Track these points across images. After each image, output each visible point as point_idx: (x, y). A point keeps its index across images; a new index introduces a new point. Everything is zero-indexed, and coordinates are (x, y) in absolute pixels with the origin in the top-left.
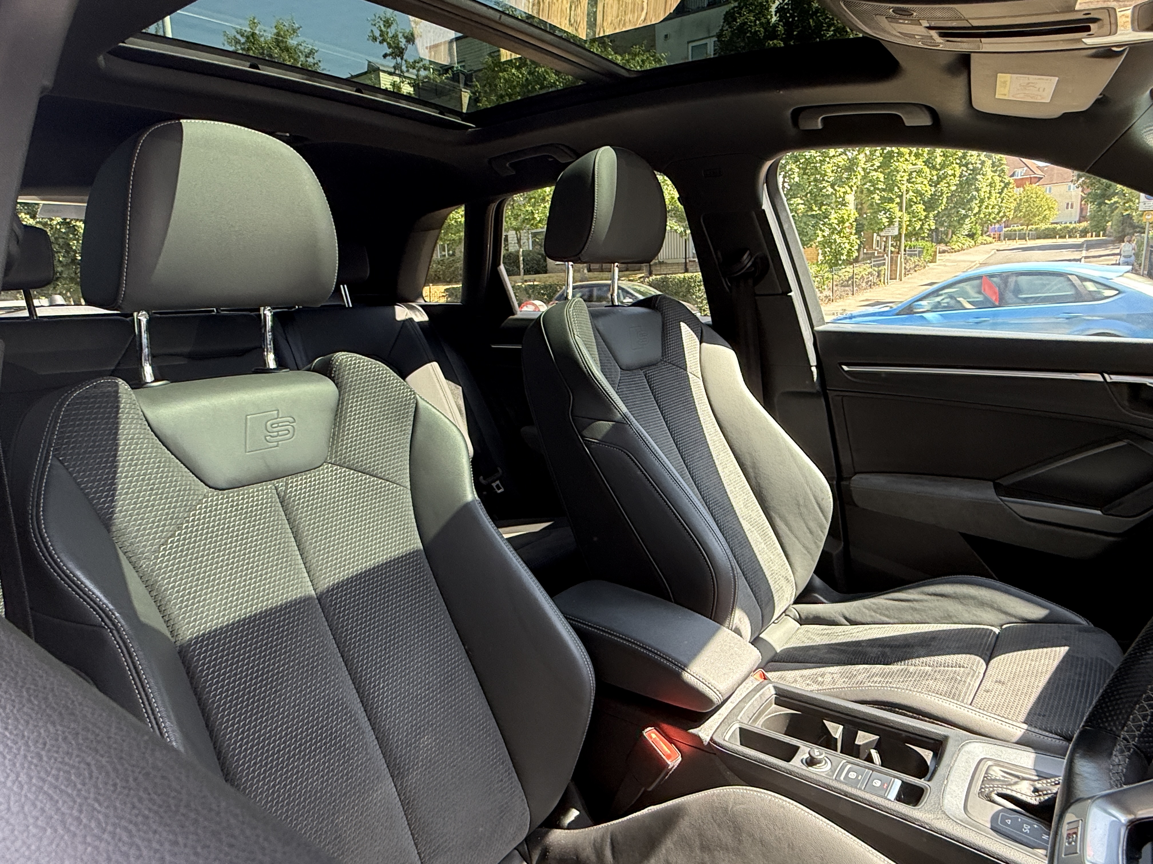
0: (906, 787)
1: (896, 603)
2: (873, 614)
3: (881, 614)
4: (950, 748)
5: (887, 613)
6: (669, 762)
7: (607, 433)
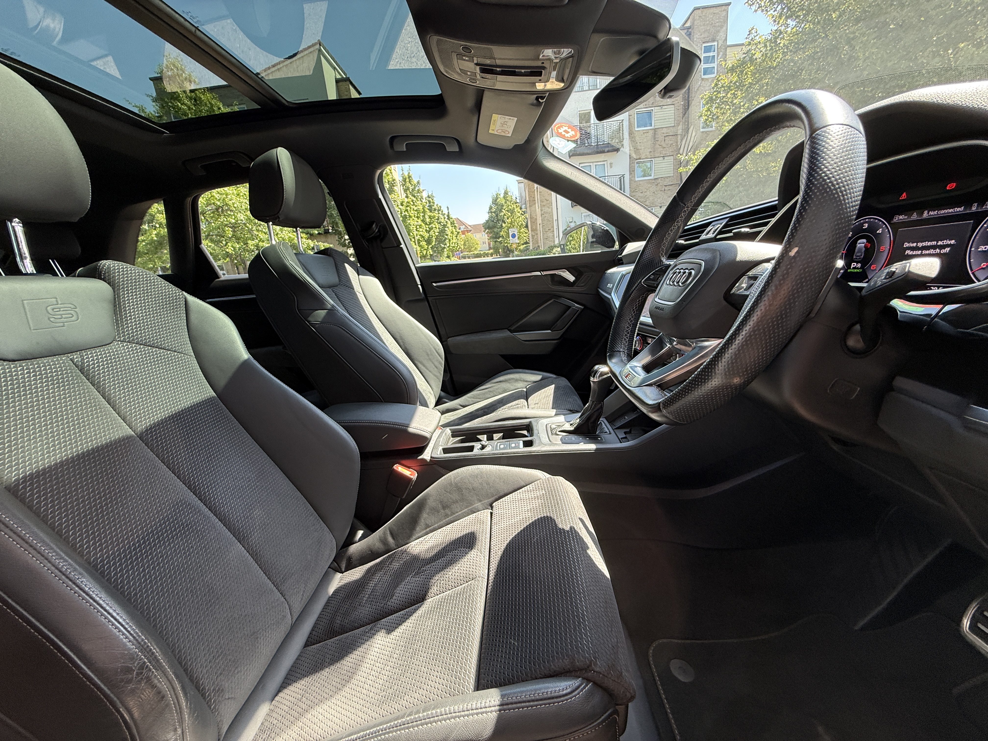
0: (524, 442)
2: (472, 400)
3: (476, 398)
4: (534, 424)
6: (412, 477)
7: (325, 317)
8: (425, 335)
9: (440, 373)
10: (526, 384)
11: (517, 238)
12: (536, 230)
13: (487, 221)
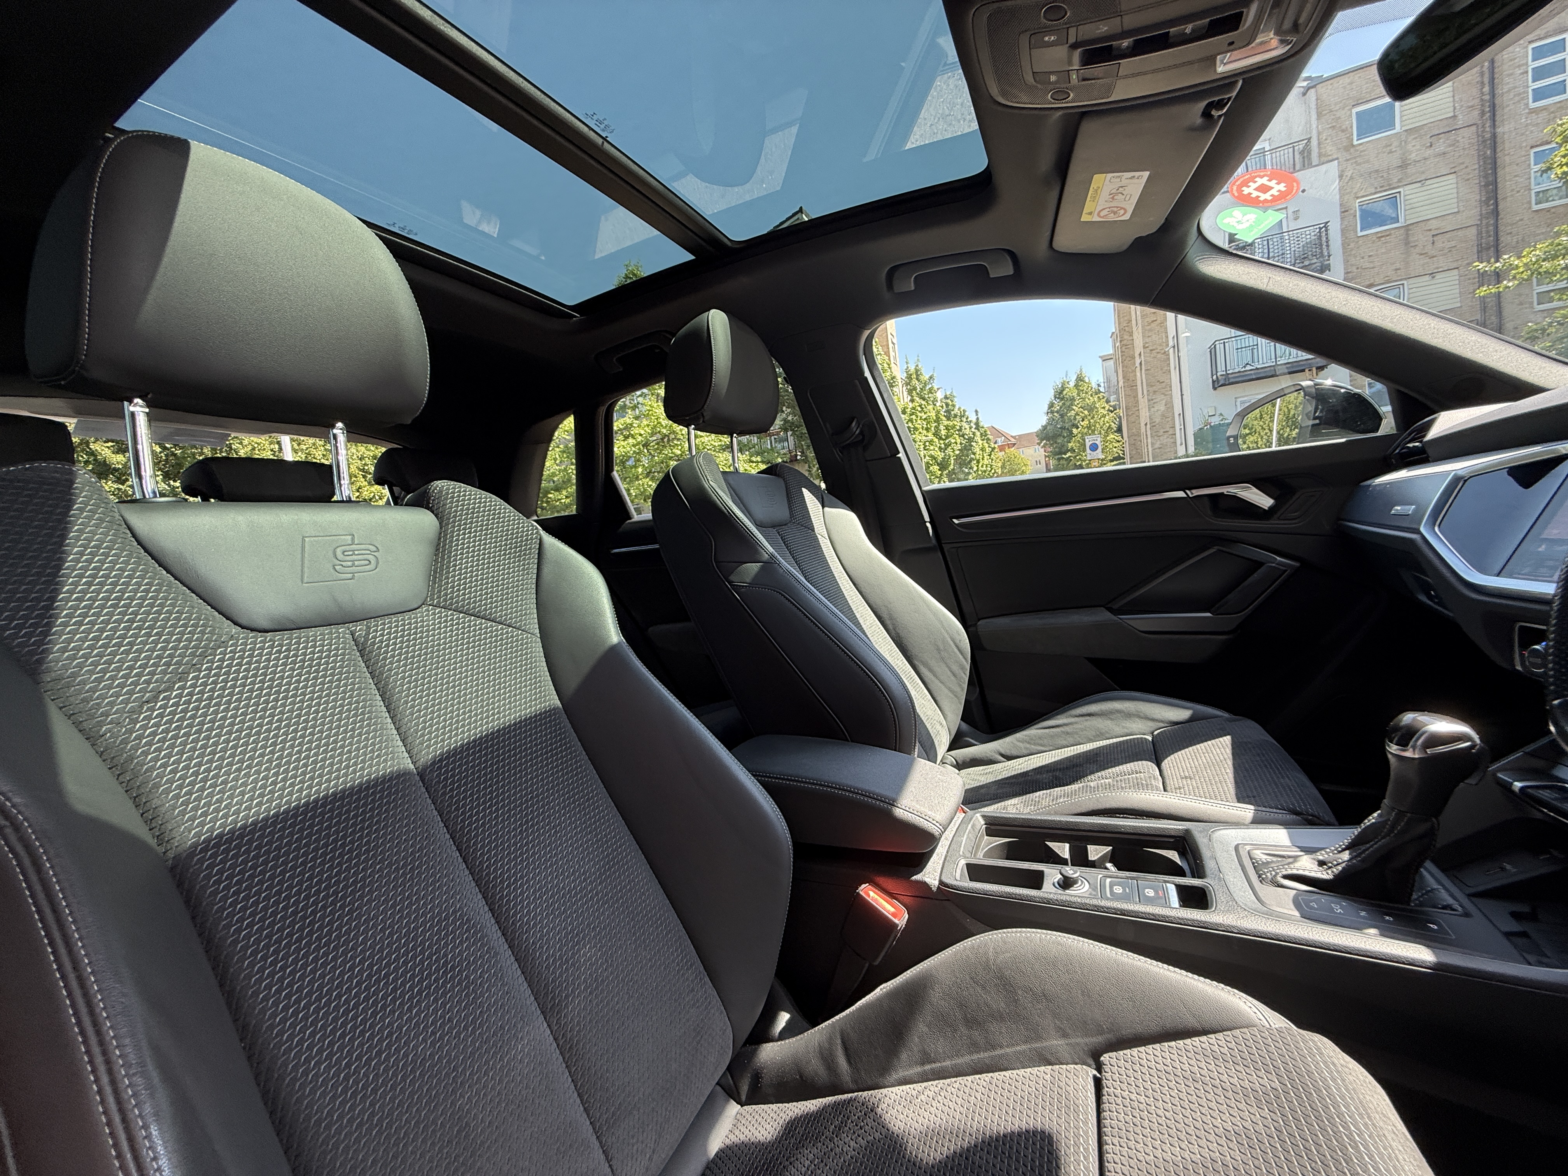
0: (1182, 890)
1: (1047, 731)
2: (1028, 746)
3: (1035, 744)
5: (1041, 742)
6: (896, 921)
7: (757, 575)
8: (935, 613)
9: (960, 685)
10: (1152, 725)
11: (1100, 449)
12: (1139, 435)
13: (1045, 428)
